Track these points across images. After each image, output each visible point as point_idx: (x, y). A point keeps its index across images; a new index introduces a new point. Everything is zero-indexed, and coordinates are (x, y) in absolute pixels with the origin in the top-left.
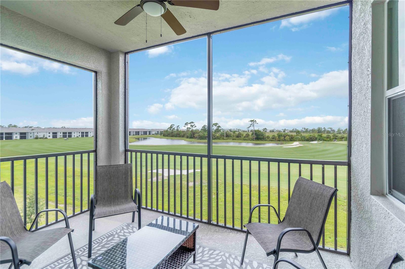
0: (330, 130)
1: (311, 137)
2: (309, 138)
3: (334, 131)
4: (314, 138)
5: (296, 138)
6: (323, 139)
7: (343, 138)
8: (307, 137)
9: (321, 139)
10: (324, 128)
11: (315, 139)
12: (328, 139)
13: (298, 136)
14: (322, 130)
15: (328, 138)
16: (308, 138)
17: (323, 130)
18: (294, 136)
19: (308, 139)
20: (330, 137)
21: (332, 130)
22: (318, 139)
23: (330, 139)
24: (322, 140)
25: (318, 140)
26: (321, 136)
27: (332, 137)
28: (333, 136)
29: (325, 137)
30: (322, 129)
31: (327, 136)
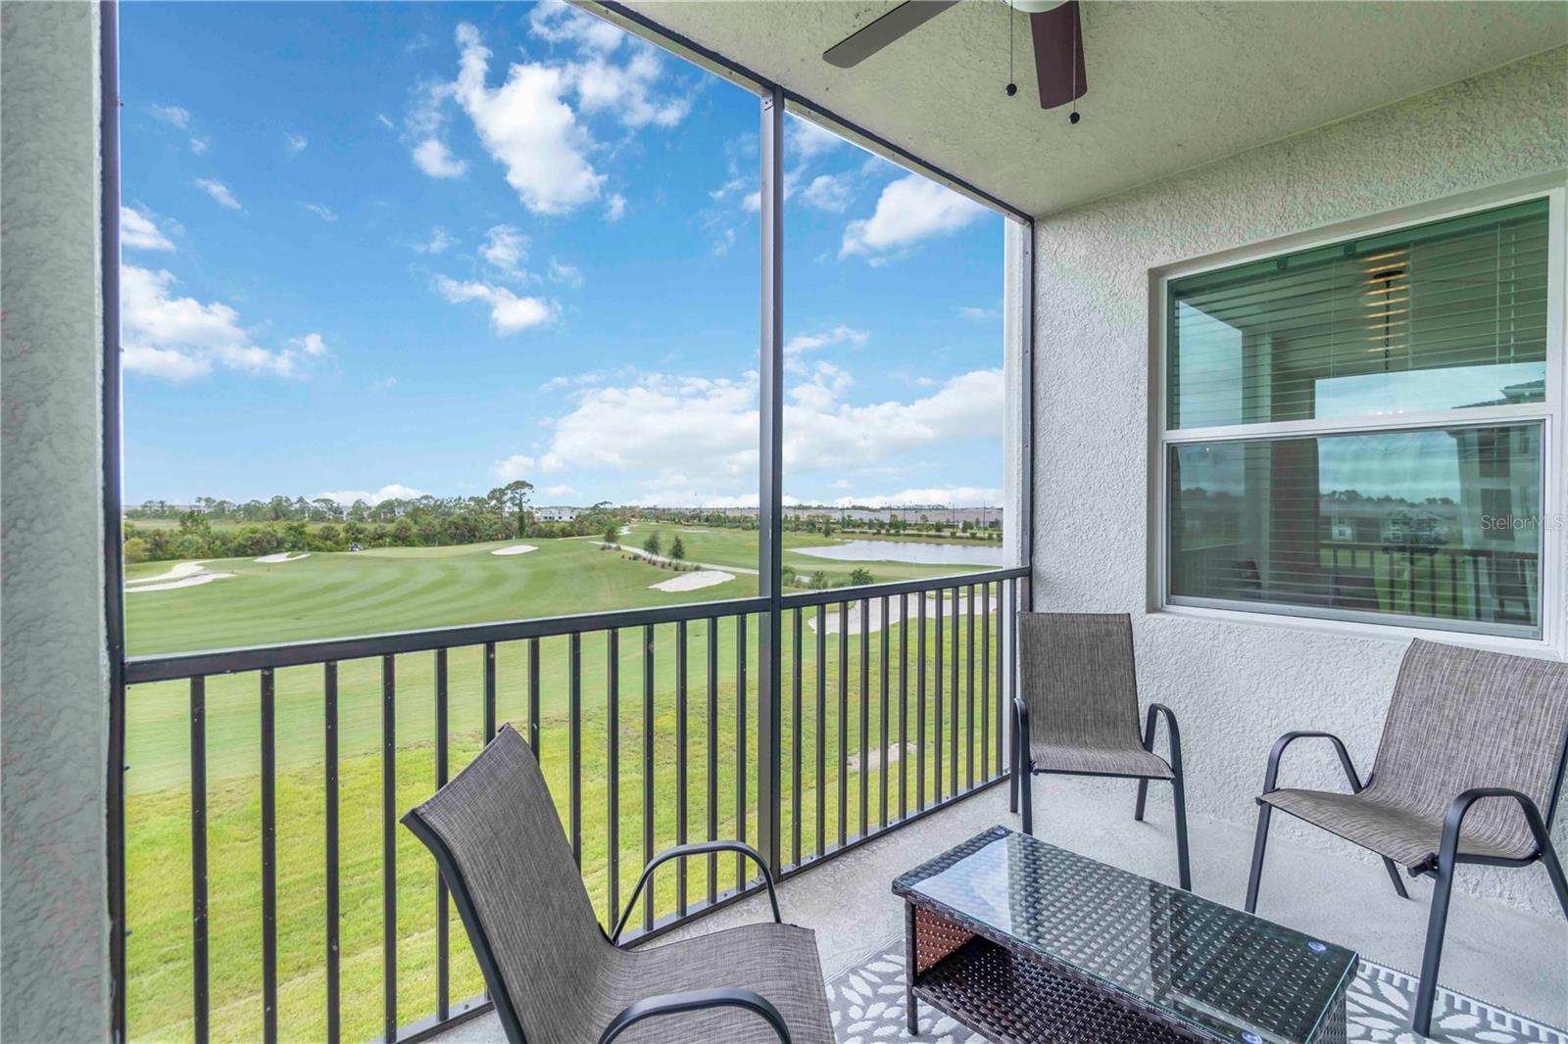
0: (325, 510)
1: (258, 535)
2: (250, 543)
3: (338, 511)
4: (268, 542)
5: (182, 544)
6: (309, 545)
7: (381, 537)
8: (240, 539)
9: (300, 545)
10: (301, 500)
11: (275, 544)
12: (329, 543)
13: (189, 537)
14: (292, 509)
15: (327, 538)
16: (244, 543)
17: (297, 506)
18: (171, 536)
19: (245, 546)
20: (333, 533)
21: (330, 509)
22: (288, 545)
23: (336, 543)
24: (306, 548)
25: (288, 550)
26: (302, 533)
27: (343, 535)
28: (347, 532)
29: (314, 536)
30: (291, 505)
31: (321, 530)
